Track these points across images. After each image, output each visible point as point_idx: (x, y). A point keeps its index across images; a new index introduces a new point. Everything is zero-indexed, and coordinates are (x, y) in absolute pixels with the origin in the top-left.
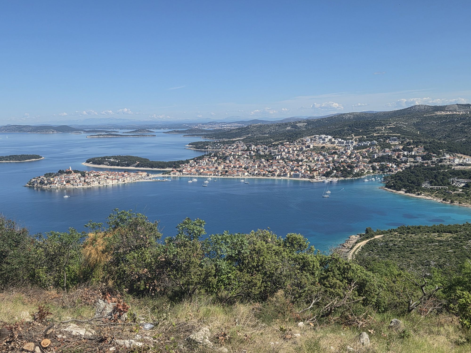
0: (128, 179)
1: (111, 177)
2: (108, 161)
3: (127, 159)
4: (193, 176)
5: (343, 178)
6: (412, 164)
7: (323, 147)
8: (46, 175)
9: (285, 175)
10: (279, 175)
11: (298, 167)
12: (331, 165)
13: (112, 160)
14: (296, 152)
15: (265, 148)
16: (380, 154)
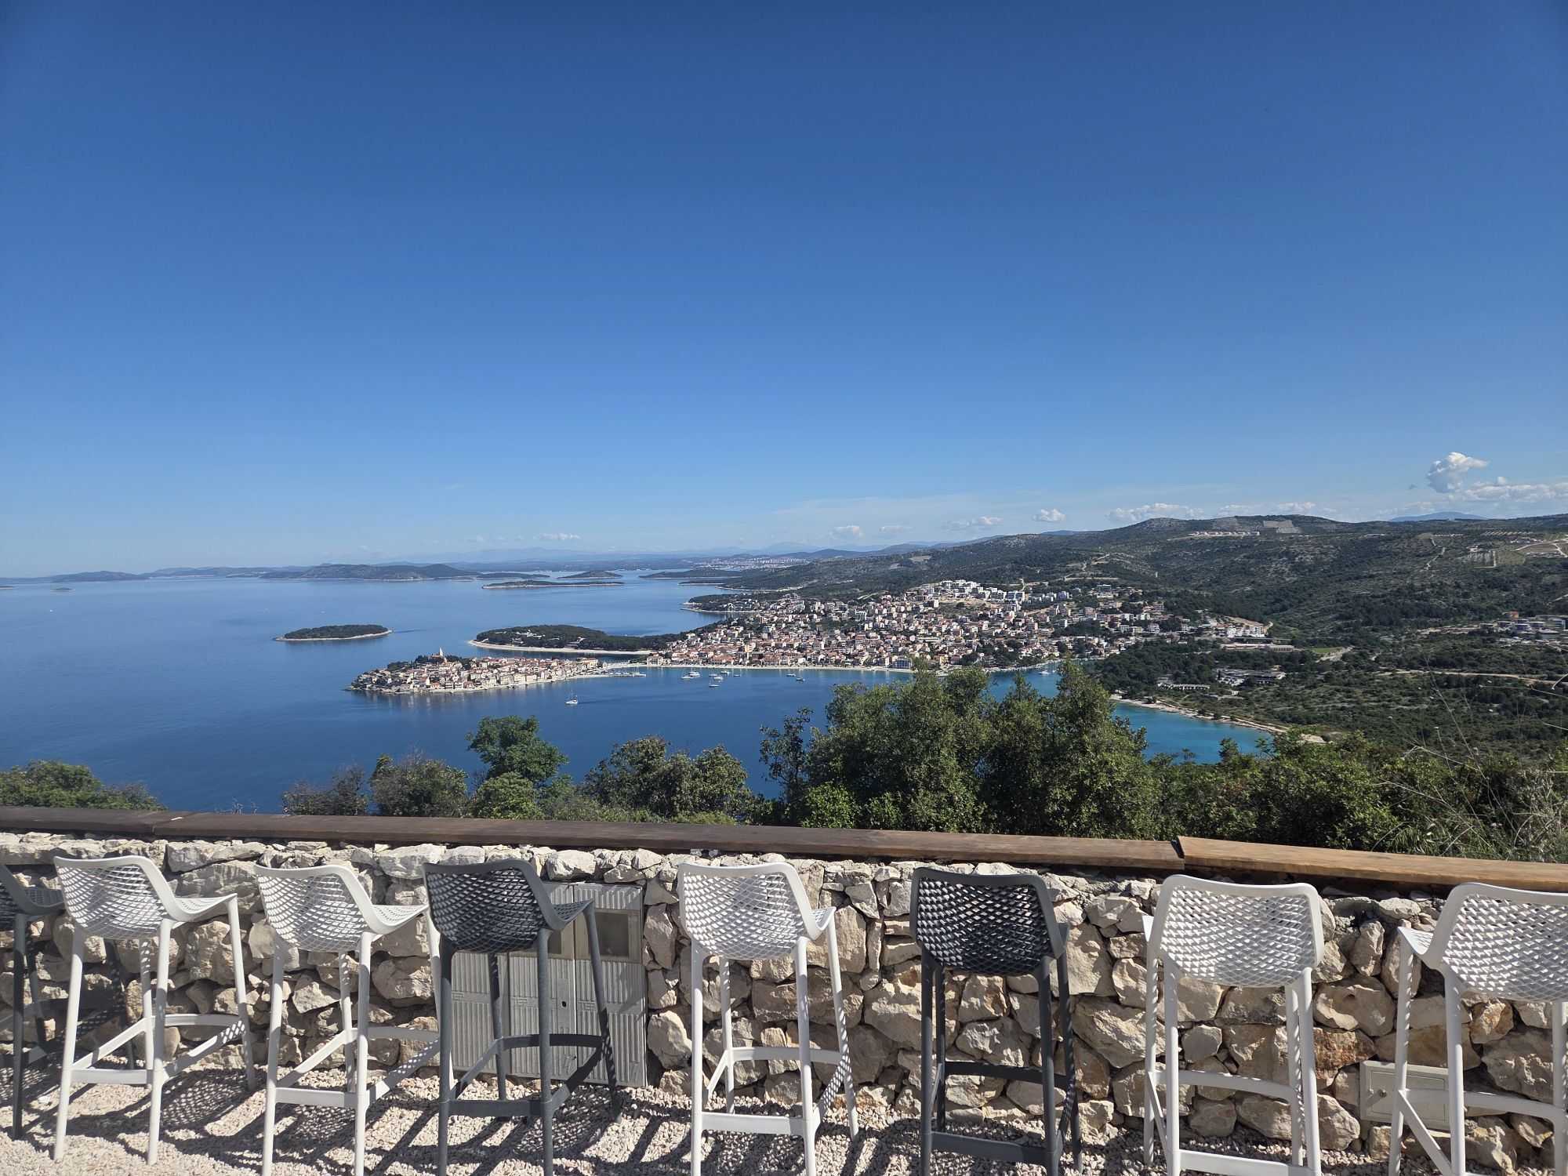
0: (559, 672)
1: (523, 669)
2: (520, 636)
3: (559, 632)
4: (692, 666)
5: (998, 669)
6: (1139, 638)
7: (961, 605)
8: (390, 667)
9: (881, 663)
10: (868, 663)
11: (907, 645)
12: (974, 641)
13: (529, 634)
14: (904, 615)
15: (841, 608)
16: (1076, 619)
